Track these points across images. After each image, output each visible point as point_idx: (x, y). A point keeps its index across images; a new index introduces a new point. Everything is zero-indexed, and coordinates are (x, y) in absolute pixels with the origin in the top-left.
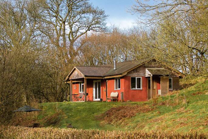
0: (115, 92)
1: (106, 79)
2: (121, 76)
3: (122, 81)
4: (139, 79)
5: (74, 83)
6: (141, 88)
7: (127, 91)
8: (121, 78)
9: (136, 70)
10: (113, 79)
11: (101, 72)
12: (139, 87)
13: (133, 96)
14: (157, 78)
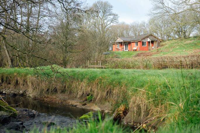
0: (135, 47)
1: (131, 42)
2: (139, 41)
3: (139, 43)
4: (145, 42)
5: (117, 44)
6: (146, 46)
7: (141, 47)
8: (138, 42)
9: (144, 39)
10: (135, 42)
11: (128, 40)
12: (145, 45)
13: (143, 49)
14: (152, 42)
